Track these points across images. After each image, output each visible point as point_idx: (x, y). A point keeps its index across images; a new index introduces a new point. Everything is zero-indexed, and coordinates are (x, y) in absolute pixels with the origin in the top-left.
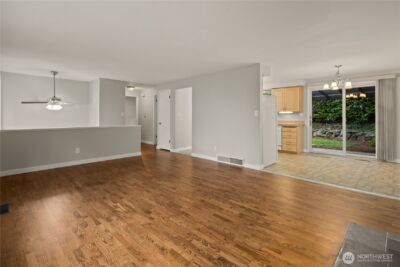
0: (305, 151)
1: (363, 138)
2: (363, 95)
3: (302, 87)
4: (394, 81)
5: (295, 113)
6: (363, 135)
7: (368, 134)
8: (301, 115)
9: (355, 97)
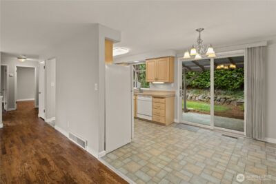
0: (175, 121)
1: (235, 102)
2: (232, 66)
3: (173, 57)
4: (265, 48)
5: (166, 83)
6: (235, 100)
7: (240, 99)
8: (172, 85)
9: (226, 68)
